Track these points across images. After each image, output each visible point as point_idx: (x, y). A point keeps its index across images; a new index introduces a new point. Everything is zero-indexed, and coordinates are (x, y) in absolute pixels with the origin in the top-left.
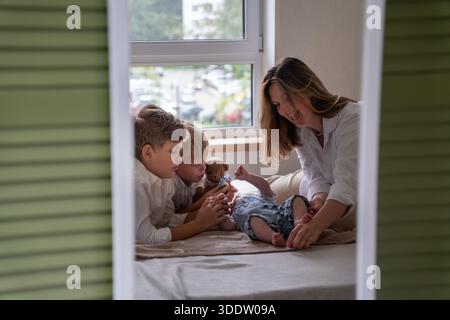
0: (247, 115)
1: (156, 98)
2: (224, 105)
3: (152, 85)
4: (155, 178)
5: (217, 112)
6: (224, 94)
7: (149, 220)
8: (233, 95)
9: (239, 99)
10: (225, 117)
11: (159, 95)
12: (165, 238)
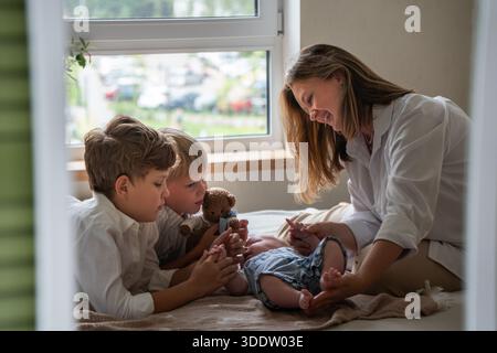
0: (259, 102)
1: (138, 81)
2: (227, 90)
3: (133, 65)
4: (130, 222)
5: (220, 98)
6: (228, 76)
7: (121, 281)
8: (239, 77)
9: (247, 82)
10: (230, 105)
11: (143, 77)
12: (144, 309)
